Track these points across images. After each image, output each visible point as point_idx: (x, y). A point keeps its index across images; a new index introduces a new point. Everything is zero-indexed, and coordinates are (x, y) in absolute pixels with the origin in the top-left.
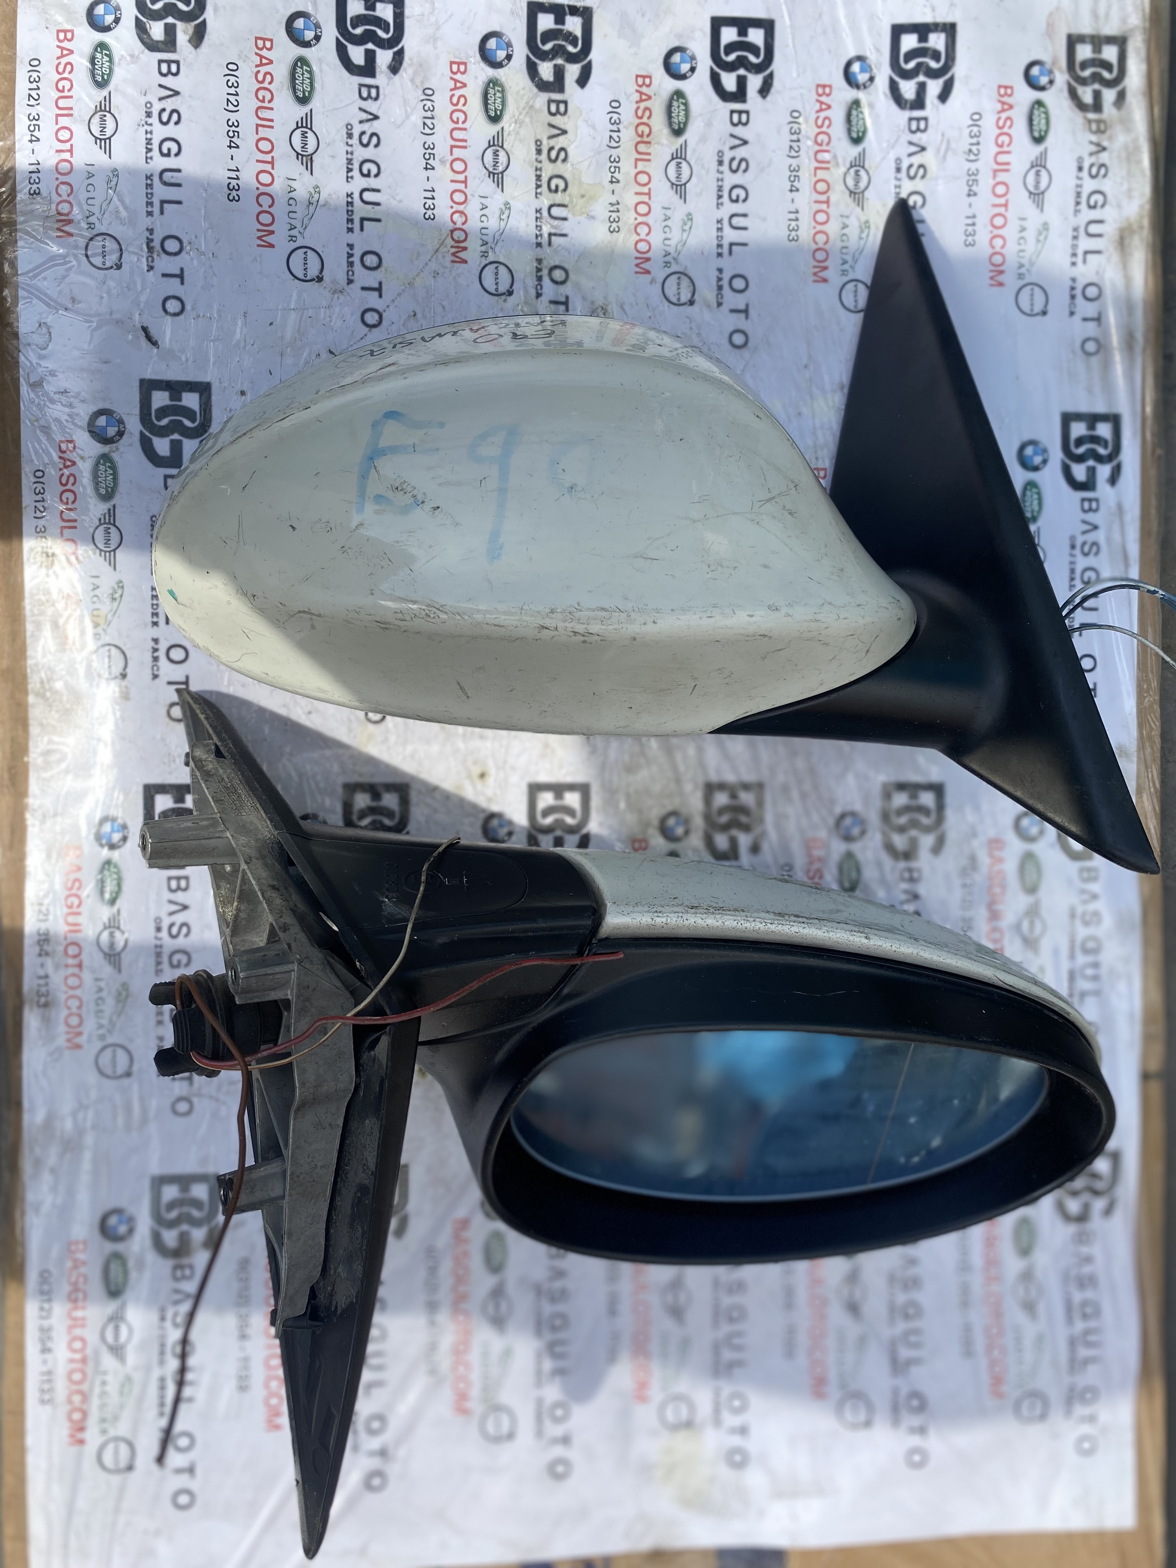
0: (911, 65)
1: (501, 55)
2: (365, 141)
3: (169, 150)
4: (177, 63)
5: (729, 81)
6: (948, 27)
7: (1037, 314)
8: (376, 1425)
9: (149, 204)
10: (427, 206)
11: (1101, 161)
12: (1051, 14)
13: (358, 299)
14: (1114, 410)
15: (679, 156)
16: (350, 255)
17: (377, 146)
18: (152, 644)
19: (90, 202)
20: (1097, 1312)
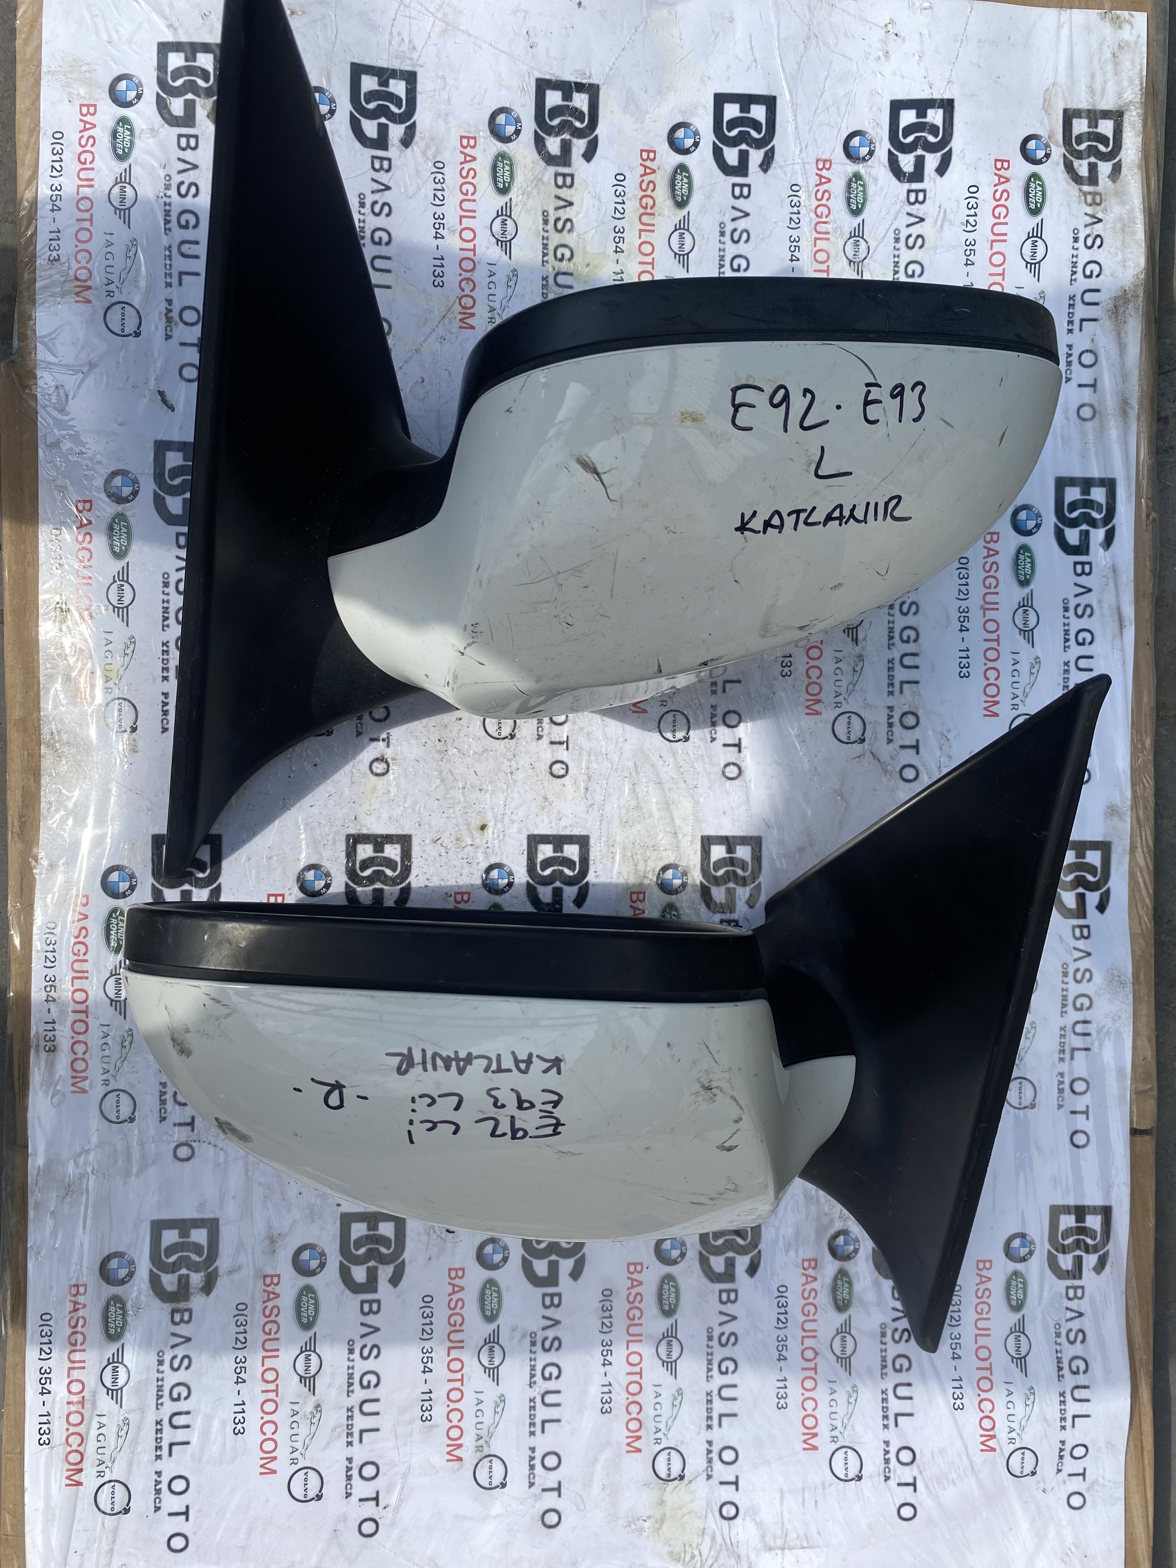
0: (910, 139)
1: (510, 130)
2: (377, 212)
3: (187, 222)
4: (196, 137)
5: (731, 156)
6: (945, 102)
8: (369, 1471)
9: (168, 275)
10: (436, 274)
11: (1095, 233)
12: (1048, 89)
14: (1109, 475)
15: (682, 227)
17: (388, 215)
18: (163, 698)
19: (108, 270)
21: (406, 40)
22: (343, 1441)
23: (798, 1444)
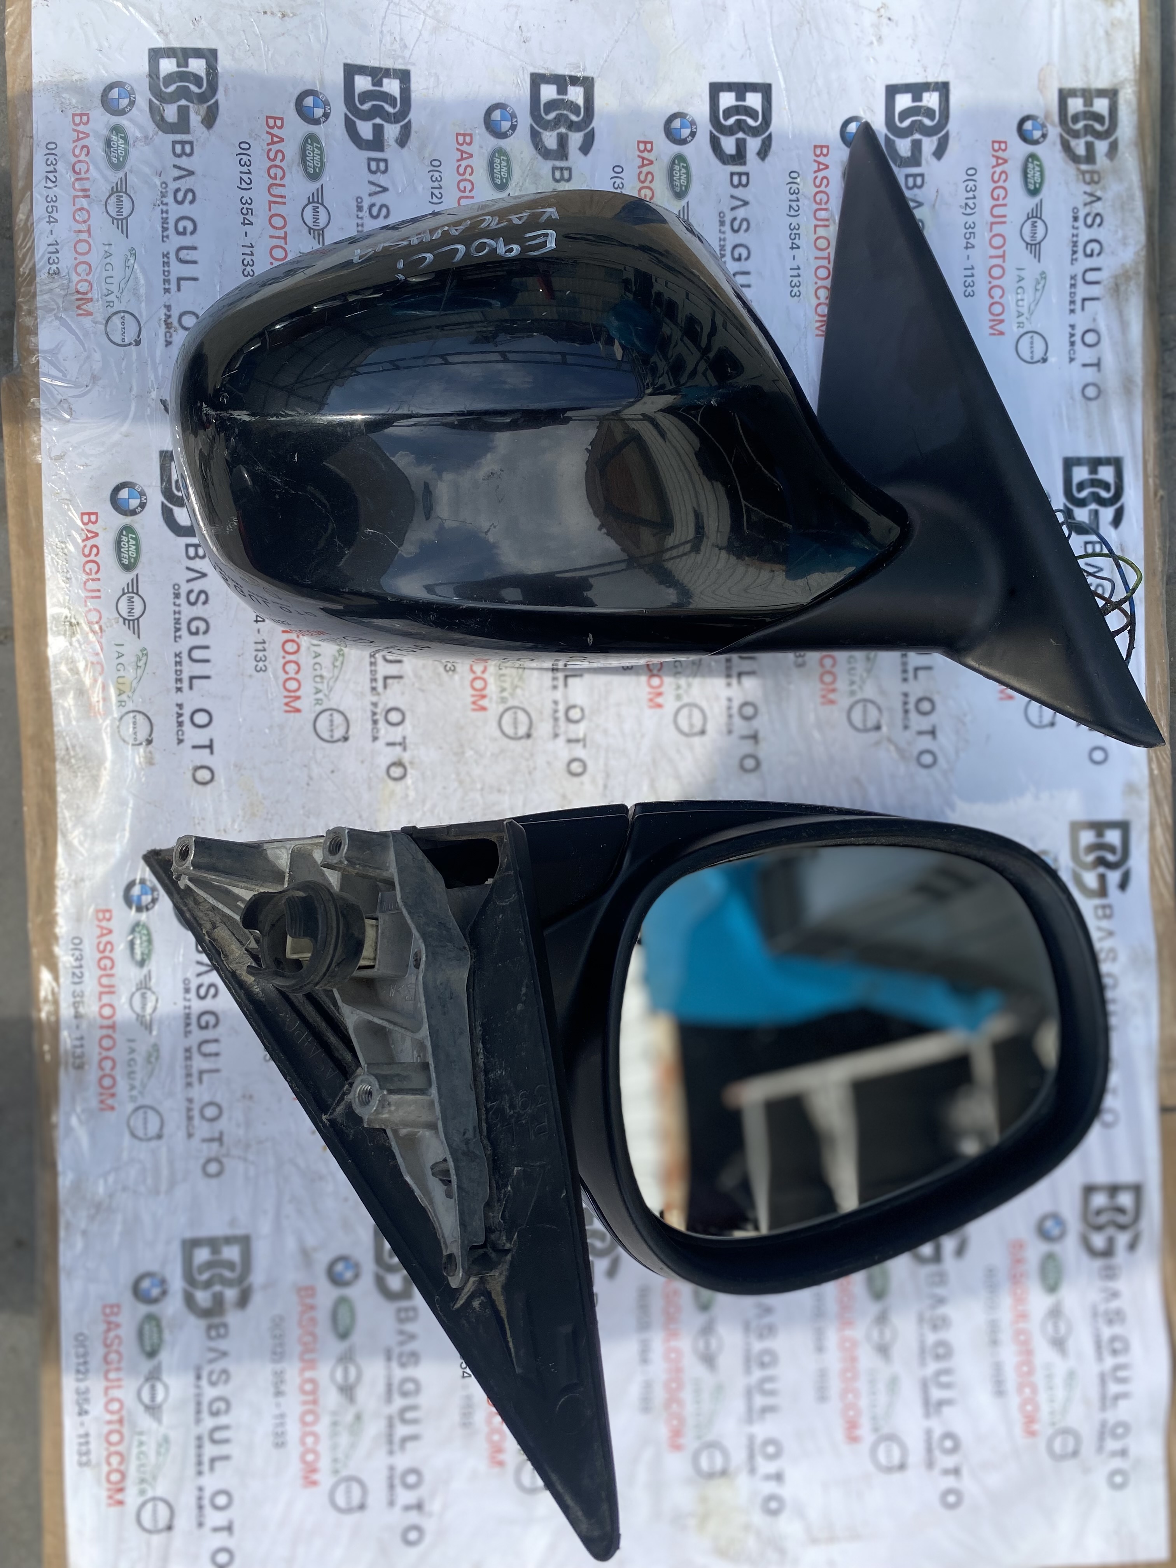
0: (907, 123)
2: (375, 213)
4: (191, 143)
5: (729, 145)
6: (941, 86)
7: (1038, 361)
8: (412, 1479)
9: (167, 281)
11: (1095, 211)
12: (1042, 70)
14: (1115, 454)
17: (386, 216)
18: (177, 709)
19: (108, 280)
20: (1126, 1349)
21: (398, 39)
22: (384, 1449)
23: (839, 1434)
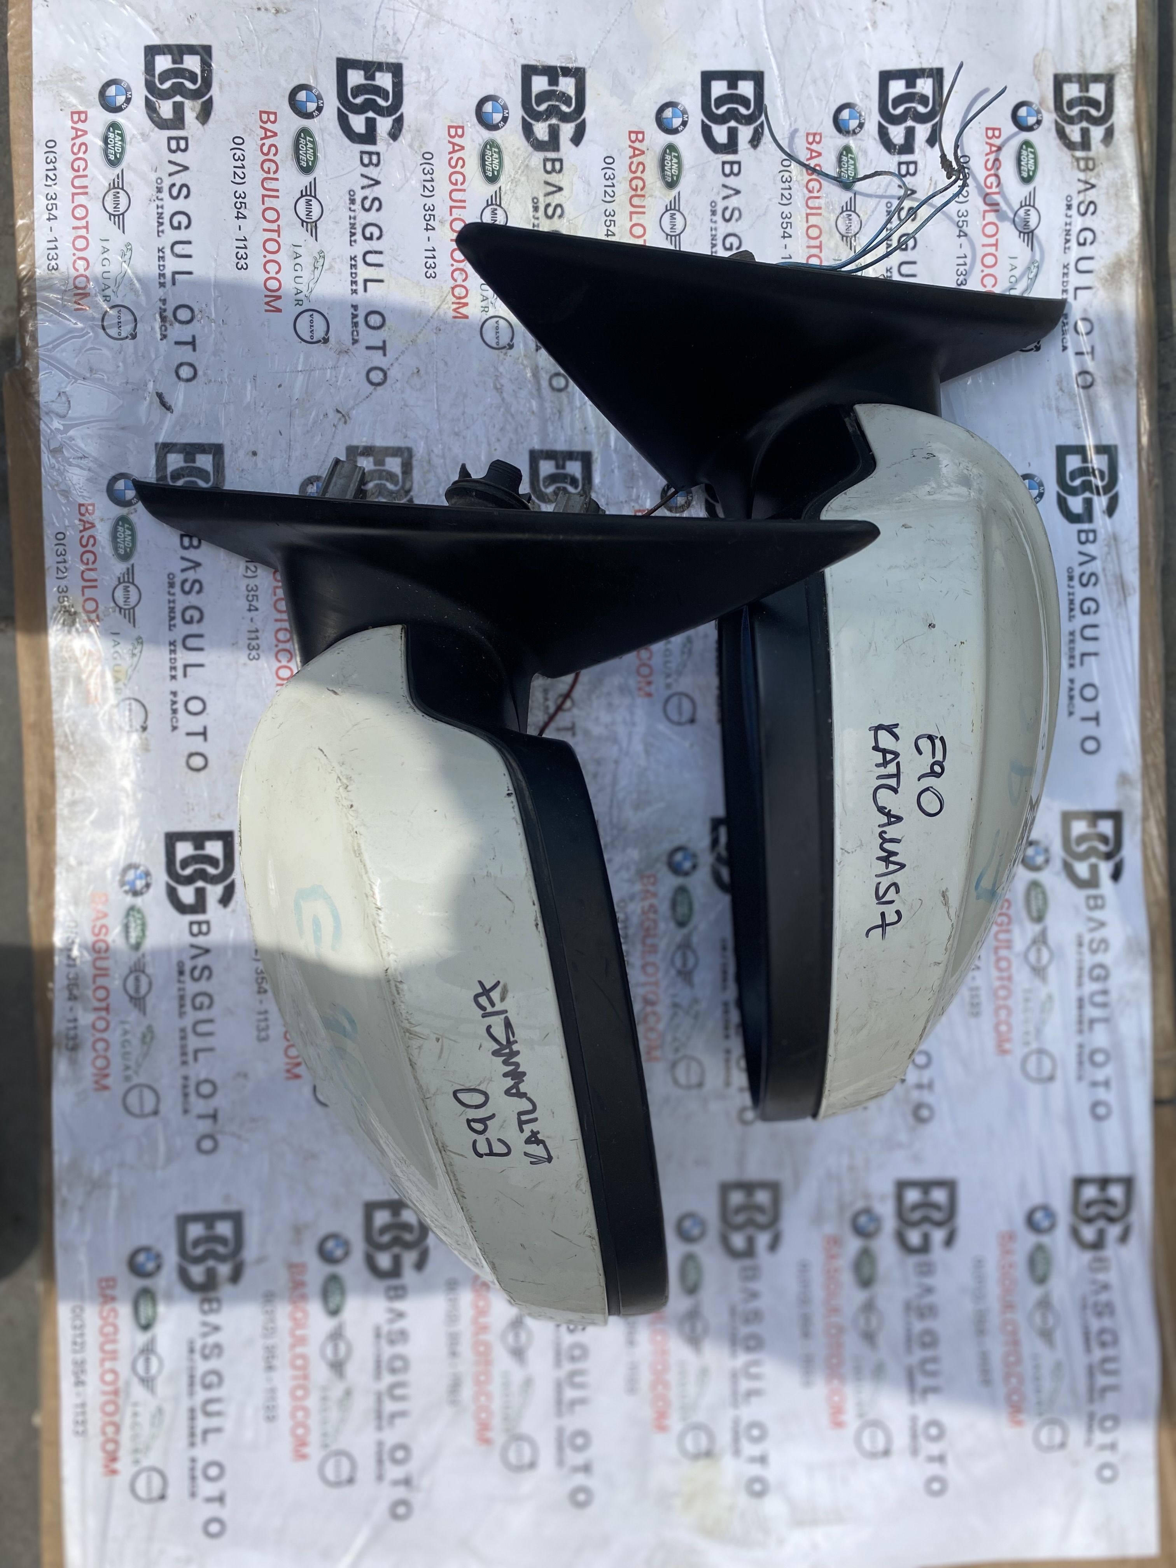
0: (900, 110)
1: (497, 117)
2: (367, 206)
3: (180, 223)
5: (720, 133)
6: (935, 72)
8: (400, 1454)
9: (162, 275)
10: (428, 265)
11: (1089, 199)
12: (1037, 55)
13: (363, 358)
14: (1112, 442)
15: (673, 208)
16: (355, 316)
17: (378, 210)
18: (171, 696)
19: (105, 274)
20: (1115, 1341)
21: (391, 33)
22: (372, 1425)
23: (824, 1420)
